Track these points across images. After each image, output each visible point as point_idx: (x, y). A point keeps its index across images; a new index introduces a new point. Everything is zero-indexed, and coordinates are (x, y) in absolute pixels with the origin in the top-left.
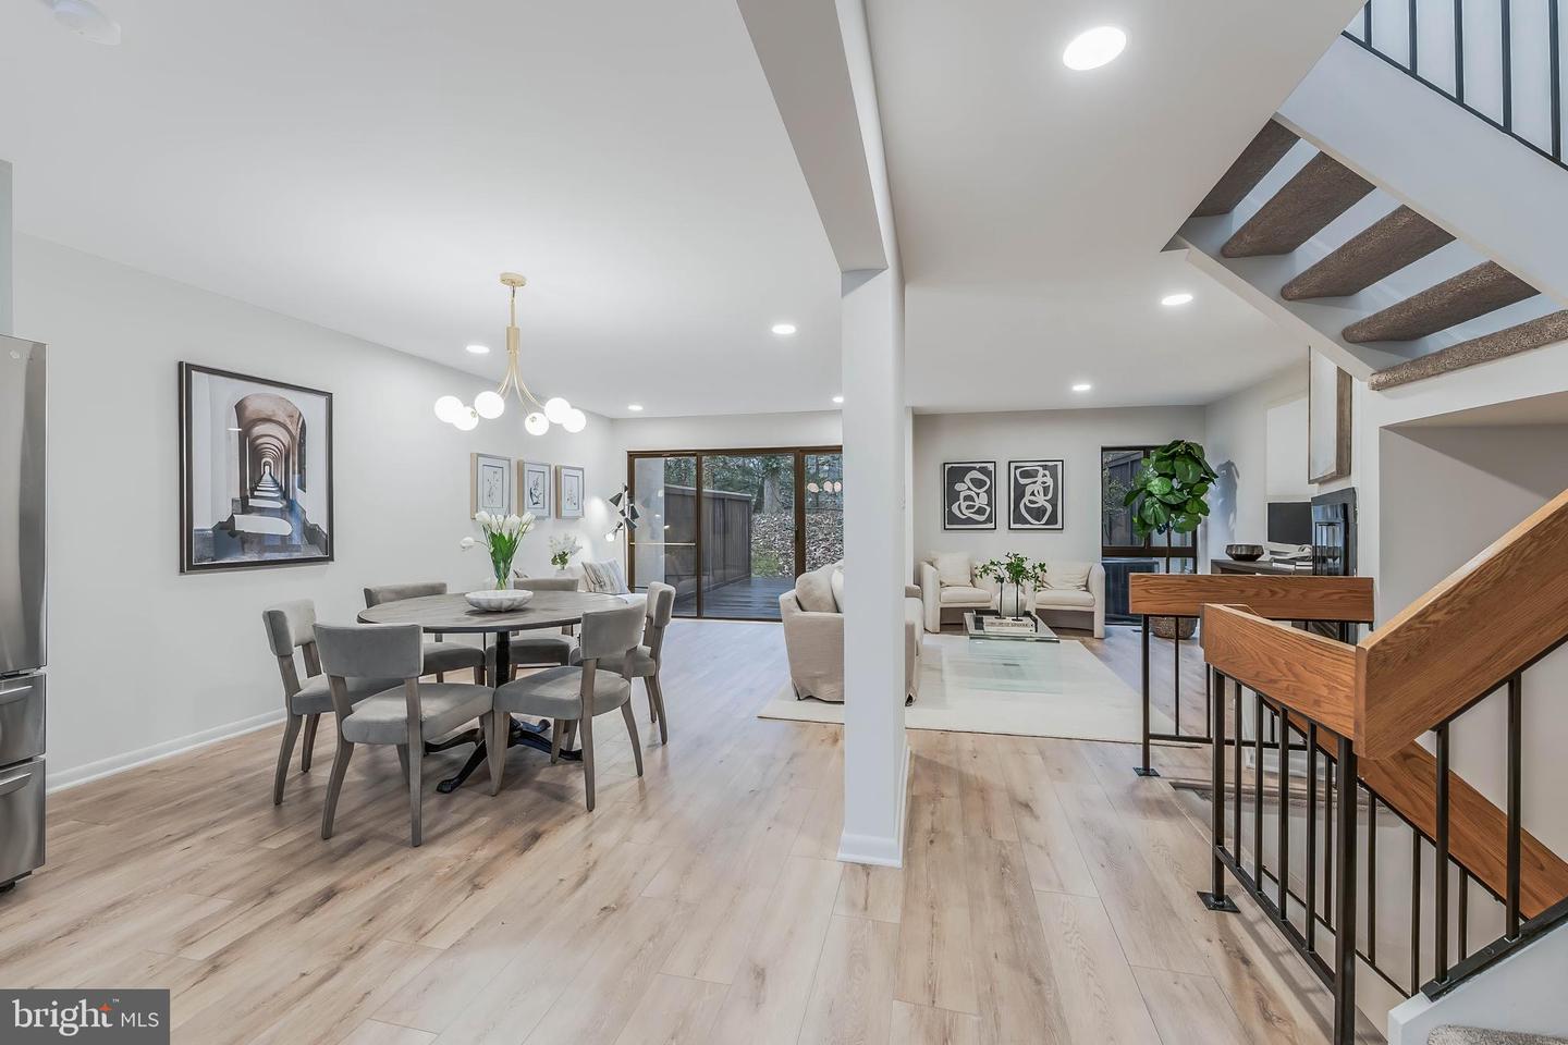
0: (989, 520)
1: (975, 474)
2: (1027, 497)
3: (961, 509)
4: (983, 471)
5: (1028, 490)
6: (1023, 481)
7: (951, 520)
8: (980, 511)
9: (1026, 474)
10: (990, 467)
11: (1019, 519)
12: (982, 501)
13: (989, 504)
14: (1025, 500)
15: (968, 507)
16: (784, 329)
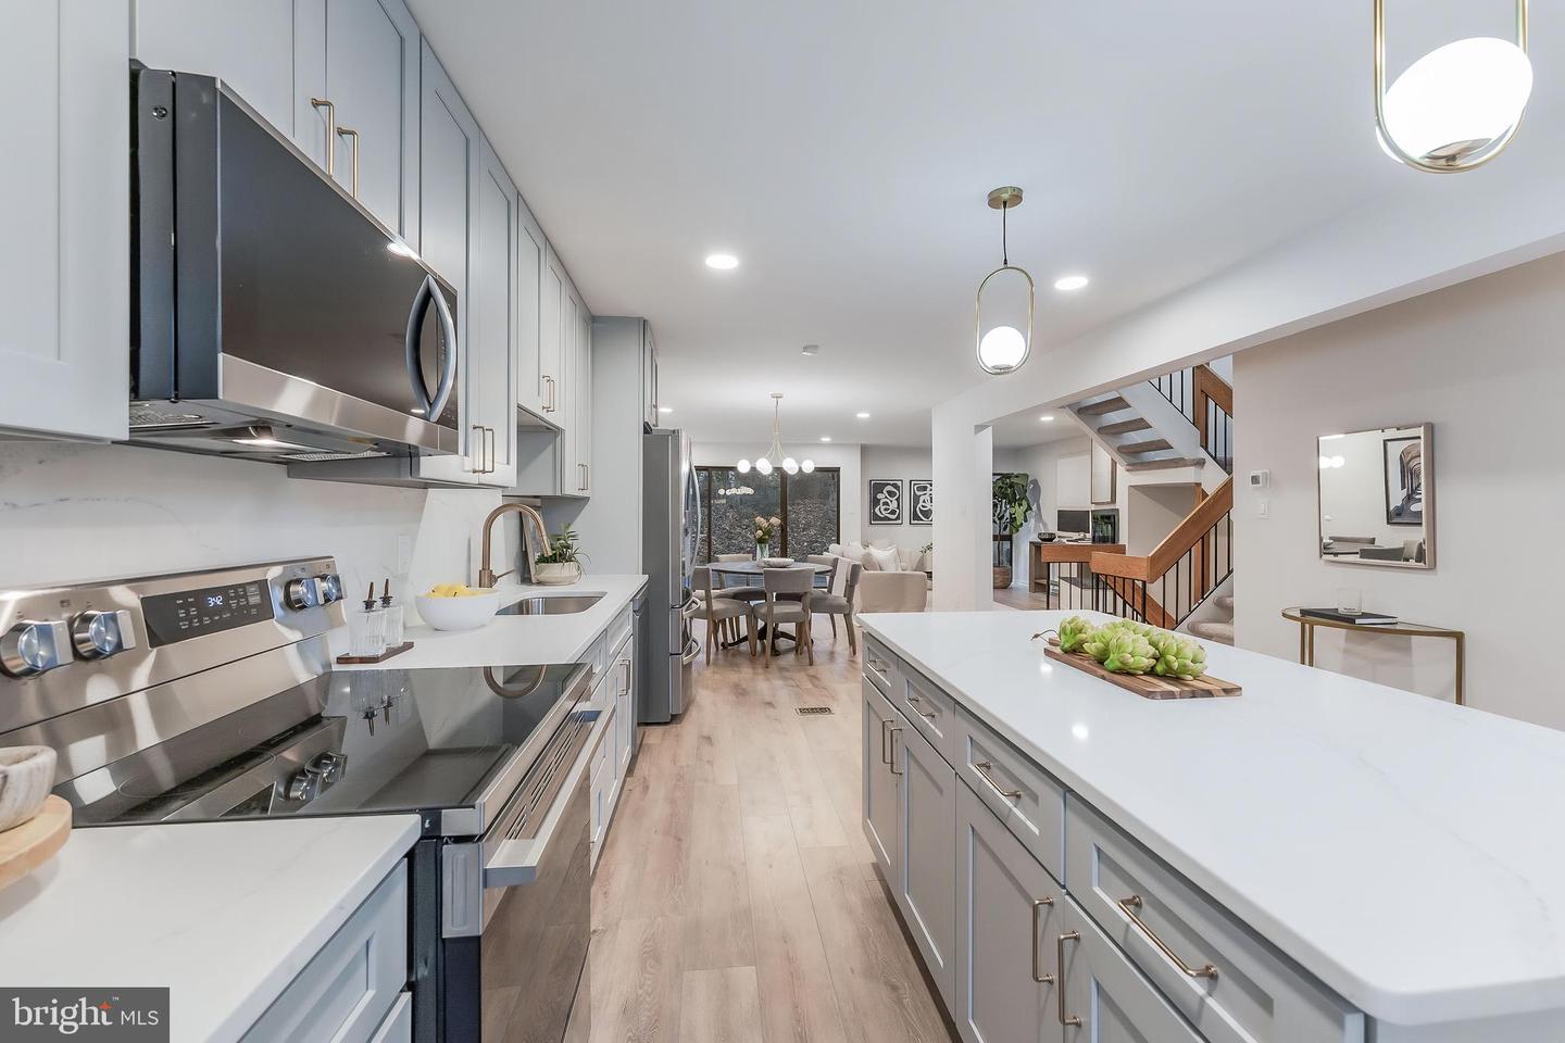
0: (898, 518)
1: (889, 488)
2: (921, 503)
3: (880, 510)
4: (895, 486)
5: (921, 499)
6: (918, 493)
7: (874, 518)
8: (893, 512)
9: (919, 489)
10: (899, 483)
11: (916, 517)
12: (893, 505)
13: (898, 508)
14: (919, 505)
15: (886, 510)
16: (863, 416)
